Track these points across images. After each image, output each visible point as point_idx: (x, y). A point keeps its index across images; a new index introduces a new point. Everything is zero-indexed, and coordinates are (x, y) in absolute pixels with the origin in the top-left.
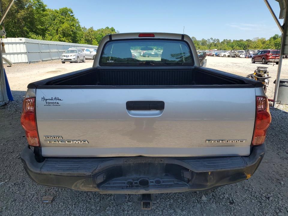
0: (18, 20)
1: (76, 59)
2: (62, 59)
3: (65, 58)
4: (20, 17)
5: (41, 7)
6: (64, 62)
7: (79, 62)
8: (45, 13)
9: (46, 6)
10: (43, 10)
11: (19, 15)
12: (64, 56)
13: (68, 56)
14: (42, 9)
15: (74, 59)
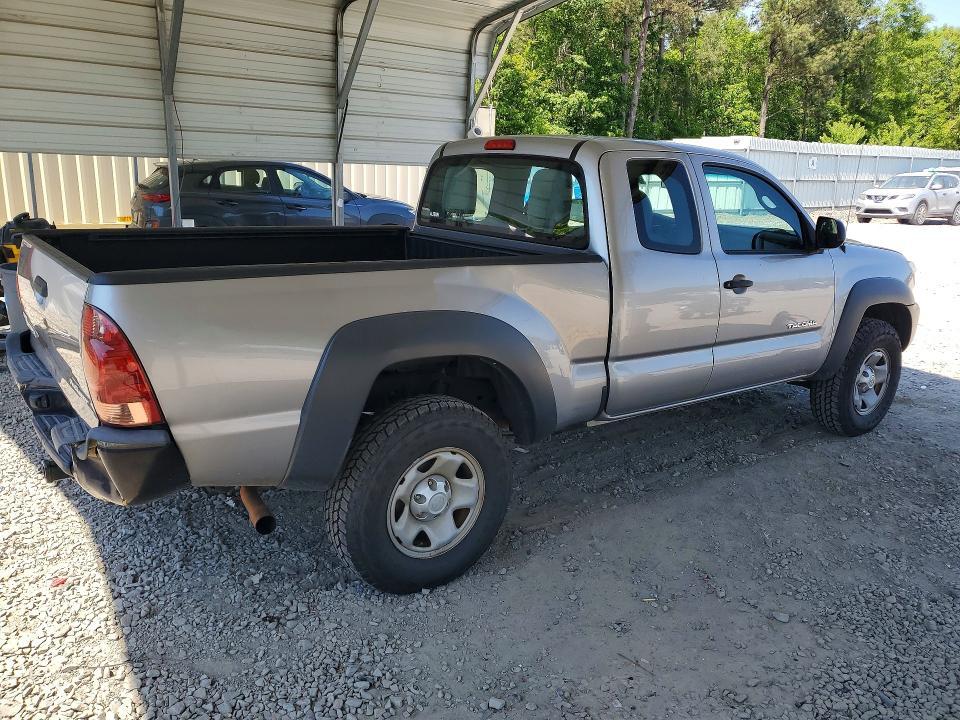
0: (816, 80)
1: (911, 211)
2: (858, 208)
3: (871, 204)
4: (818, 68)
5: (911, 25)
6: (867, 220)
7: (921, 222)
8: (916, 44)
9: (930, 18)
10: (914, 33)
11: (815, 64)
12: (869, 197)
13: (884, 197)
14: (912, 30)
15: (904, 209)
